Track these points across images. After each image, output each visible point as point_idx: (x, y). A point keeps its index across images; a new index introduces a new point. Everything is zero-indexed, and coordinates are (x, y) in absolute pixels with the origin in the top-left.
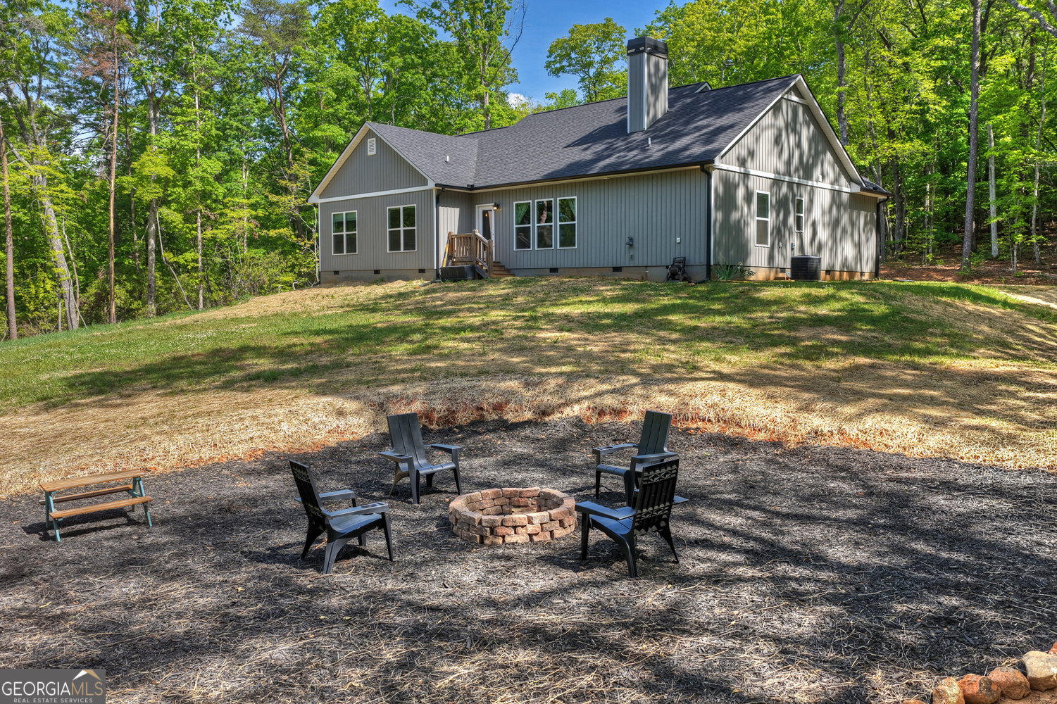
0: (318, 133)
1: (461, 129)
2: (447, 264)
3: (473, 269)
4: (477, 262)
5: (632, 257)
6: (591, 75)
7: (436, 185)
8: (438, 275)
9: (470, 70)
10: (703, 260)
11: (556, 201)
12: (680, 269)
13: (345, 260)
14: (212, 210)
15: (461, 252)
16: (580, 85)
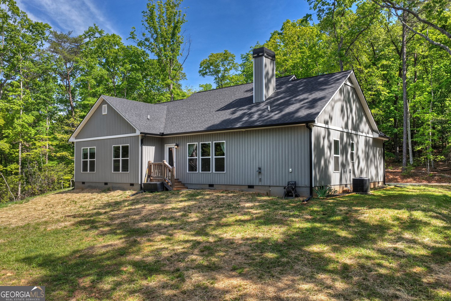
0: (86, 102)
1: (159, 101)
2: (147, 181)
3: (163, 184)
4: (165, 180)
5: (260, 180)
6: (220, 76)
7: (141, 133)
8: (141, 187)
9: (163, 72)
10: (307, 183)
11: (212, 143)
12: (293, 189)
13: (88, 176)
14: (27, 142)
15: (155, 173)
16: (215, 81)
